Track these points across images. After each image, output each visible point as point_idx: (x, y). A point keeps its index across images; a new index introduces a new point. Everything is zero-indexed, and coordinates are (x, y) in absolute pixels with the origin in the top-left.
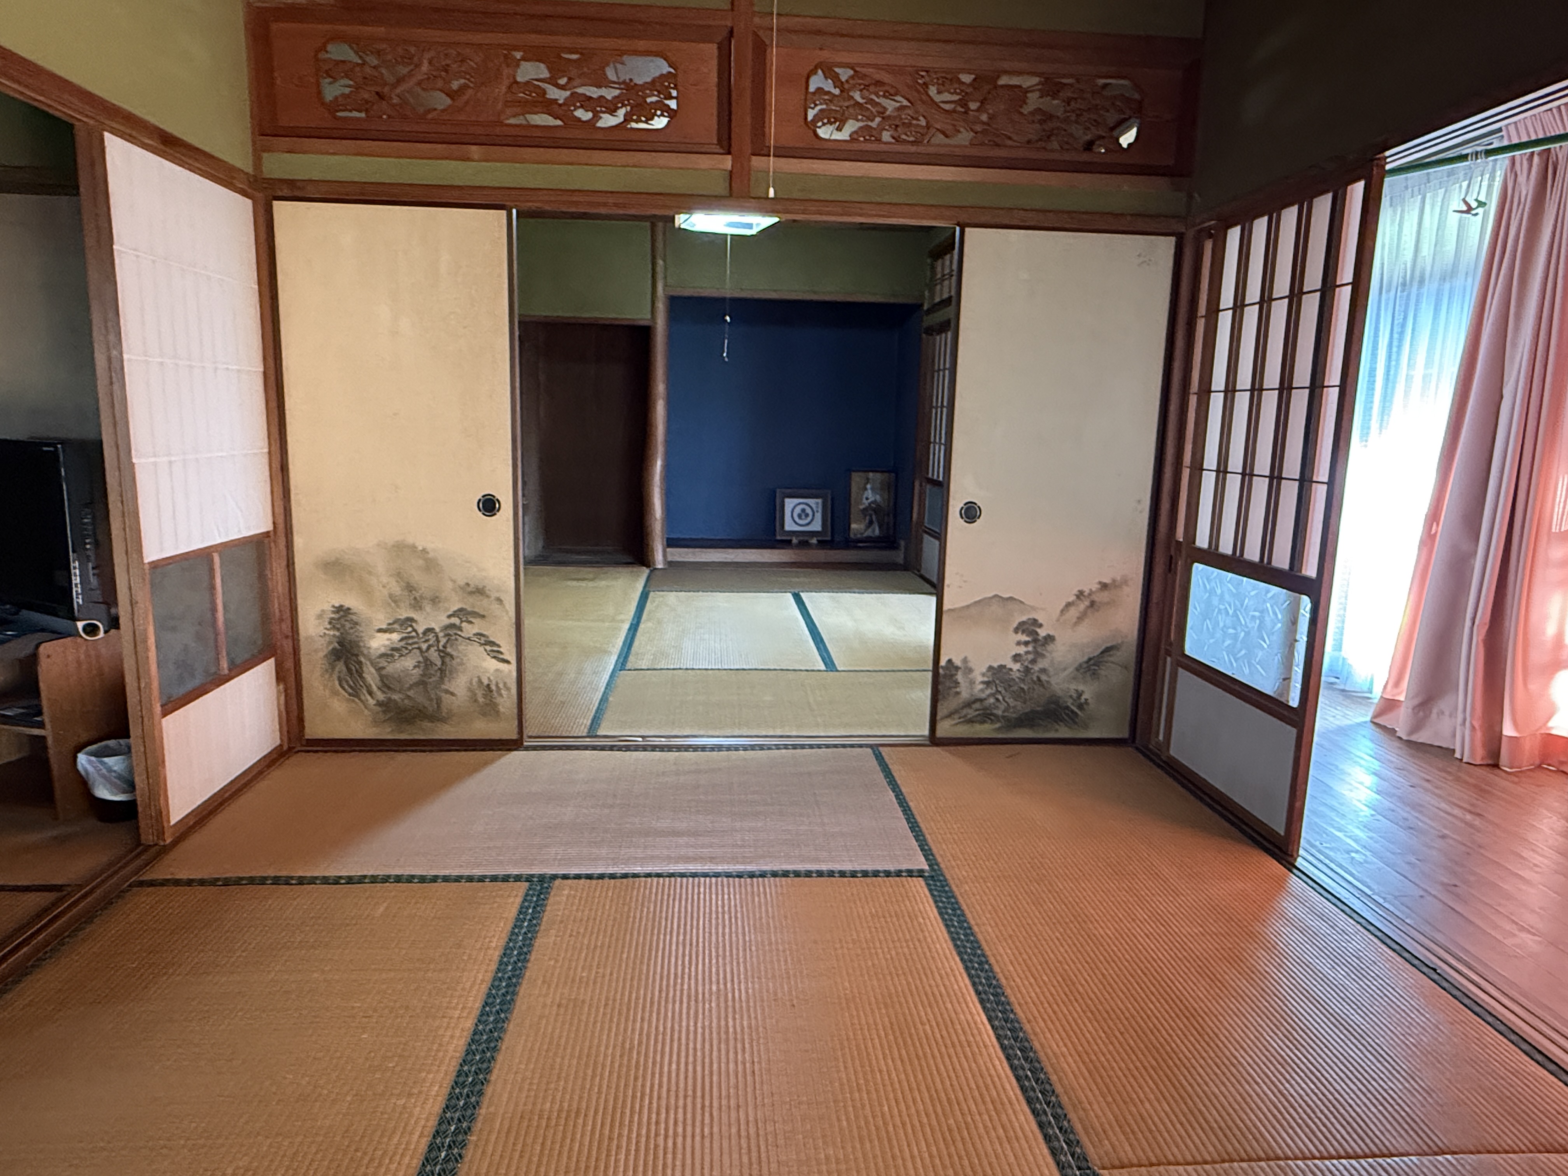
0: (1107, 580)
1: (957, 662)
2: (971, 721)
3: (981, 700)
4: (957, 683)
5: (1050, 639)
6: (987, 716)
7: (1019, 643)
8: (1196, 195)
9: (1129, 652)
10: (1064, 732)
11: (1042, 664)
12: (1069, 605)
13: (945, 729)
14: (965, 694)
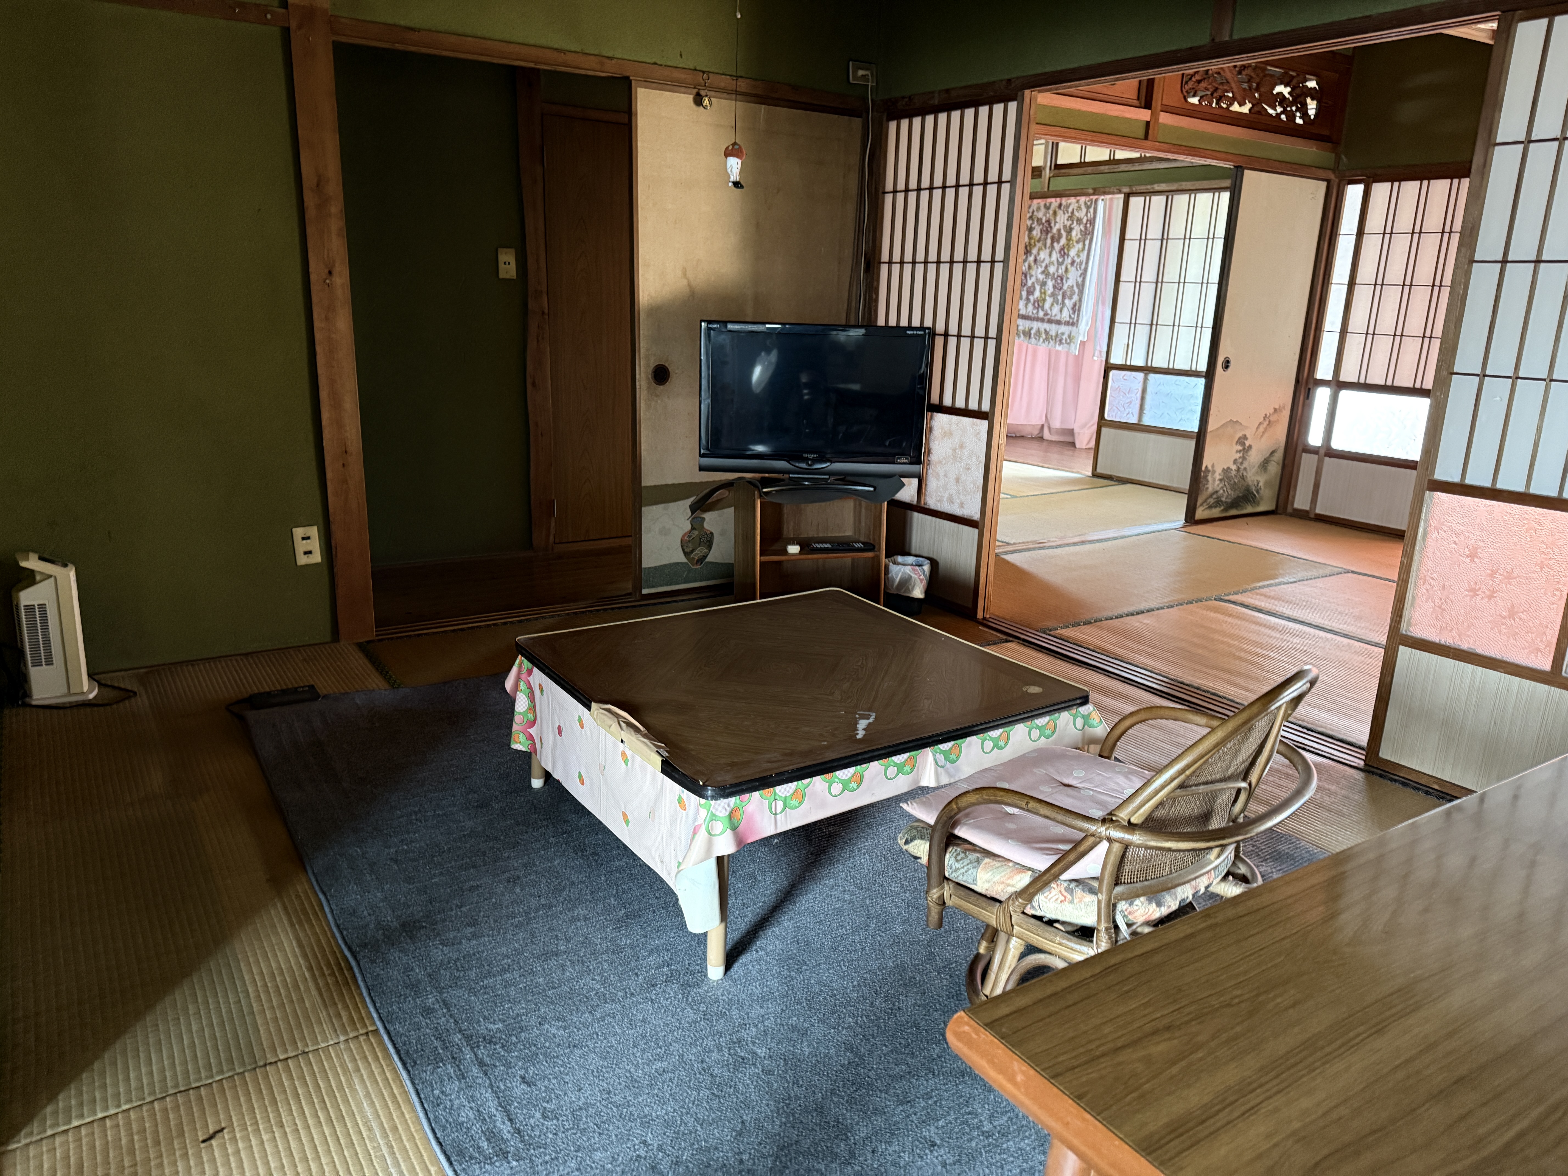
0: (1277, 407)
1: (1210, 467)
2: (1210, 507)
3: (1217, 492)
4: (1208, 481)
5: (1250, 447)
6: (1218, 503)
7: (1237, 452)
8: (1343, 157)
9: (1279, 455)
10: (1249, 509)
11: (1246, 464)
12: (1260, 424)
13: (1200, 513)
14: (1210, 490)
